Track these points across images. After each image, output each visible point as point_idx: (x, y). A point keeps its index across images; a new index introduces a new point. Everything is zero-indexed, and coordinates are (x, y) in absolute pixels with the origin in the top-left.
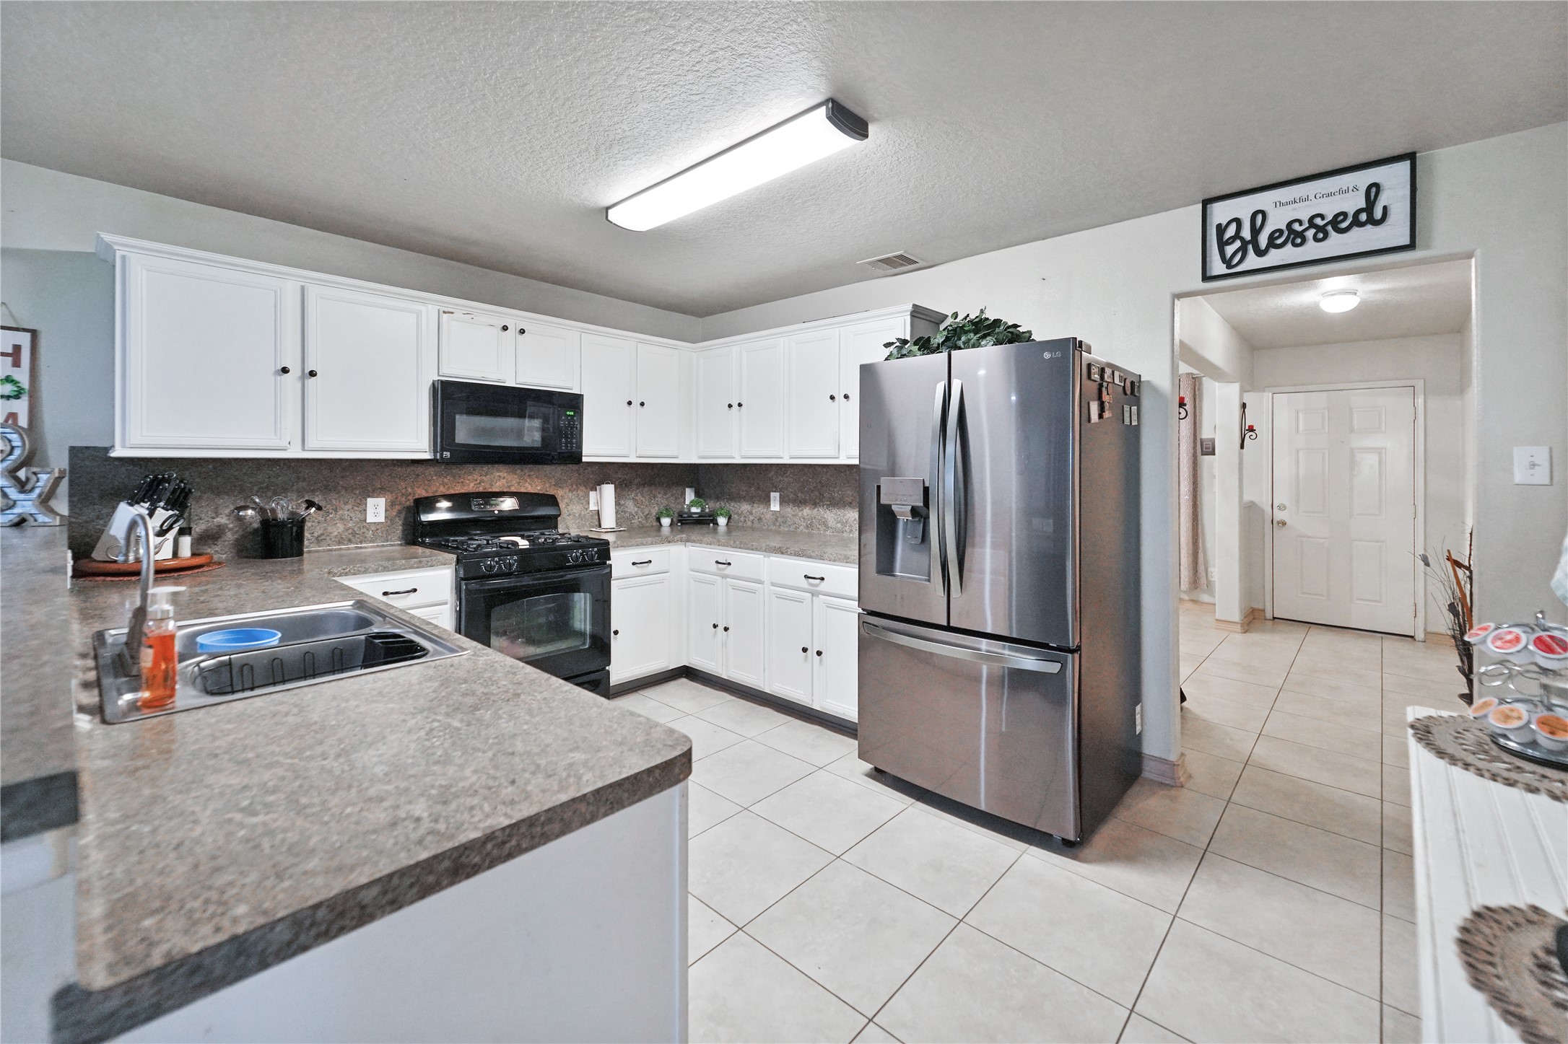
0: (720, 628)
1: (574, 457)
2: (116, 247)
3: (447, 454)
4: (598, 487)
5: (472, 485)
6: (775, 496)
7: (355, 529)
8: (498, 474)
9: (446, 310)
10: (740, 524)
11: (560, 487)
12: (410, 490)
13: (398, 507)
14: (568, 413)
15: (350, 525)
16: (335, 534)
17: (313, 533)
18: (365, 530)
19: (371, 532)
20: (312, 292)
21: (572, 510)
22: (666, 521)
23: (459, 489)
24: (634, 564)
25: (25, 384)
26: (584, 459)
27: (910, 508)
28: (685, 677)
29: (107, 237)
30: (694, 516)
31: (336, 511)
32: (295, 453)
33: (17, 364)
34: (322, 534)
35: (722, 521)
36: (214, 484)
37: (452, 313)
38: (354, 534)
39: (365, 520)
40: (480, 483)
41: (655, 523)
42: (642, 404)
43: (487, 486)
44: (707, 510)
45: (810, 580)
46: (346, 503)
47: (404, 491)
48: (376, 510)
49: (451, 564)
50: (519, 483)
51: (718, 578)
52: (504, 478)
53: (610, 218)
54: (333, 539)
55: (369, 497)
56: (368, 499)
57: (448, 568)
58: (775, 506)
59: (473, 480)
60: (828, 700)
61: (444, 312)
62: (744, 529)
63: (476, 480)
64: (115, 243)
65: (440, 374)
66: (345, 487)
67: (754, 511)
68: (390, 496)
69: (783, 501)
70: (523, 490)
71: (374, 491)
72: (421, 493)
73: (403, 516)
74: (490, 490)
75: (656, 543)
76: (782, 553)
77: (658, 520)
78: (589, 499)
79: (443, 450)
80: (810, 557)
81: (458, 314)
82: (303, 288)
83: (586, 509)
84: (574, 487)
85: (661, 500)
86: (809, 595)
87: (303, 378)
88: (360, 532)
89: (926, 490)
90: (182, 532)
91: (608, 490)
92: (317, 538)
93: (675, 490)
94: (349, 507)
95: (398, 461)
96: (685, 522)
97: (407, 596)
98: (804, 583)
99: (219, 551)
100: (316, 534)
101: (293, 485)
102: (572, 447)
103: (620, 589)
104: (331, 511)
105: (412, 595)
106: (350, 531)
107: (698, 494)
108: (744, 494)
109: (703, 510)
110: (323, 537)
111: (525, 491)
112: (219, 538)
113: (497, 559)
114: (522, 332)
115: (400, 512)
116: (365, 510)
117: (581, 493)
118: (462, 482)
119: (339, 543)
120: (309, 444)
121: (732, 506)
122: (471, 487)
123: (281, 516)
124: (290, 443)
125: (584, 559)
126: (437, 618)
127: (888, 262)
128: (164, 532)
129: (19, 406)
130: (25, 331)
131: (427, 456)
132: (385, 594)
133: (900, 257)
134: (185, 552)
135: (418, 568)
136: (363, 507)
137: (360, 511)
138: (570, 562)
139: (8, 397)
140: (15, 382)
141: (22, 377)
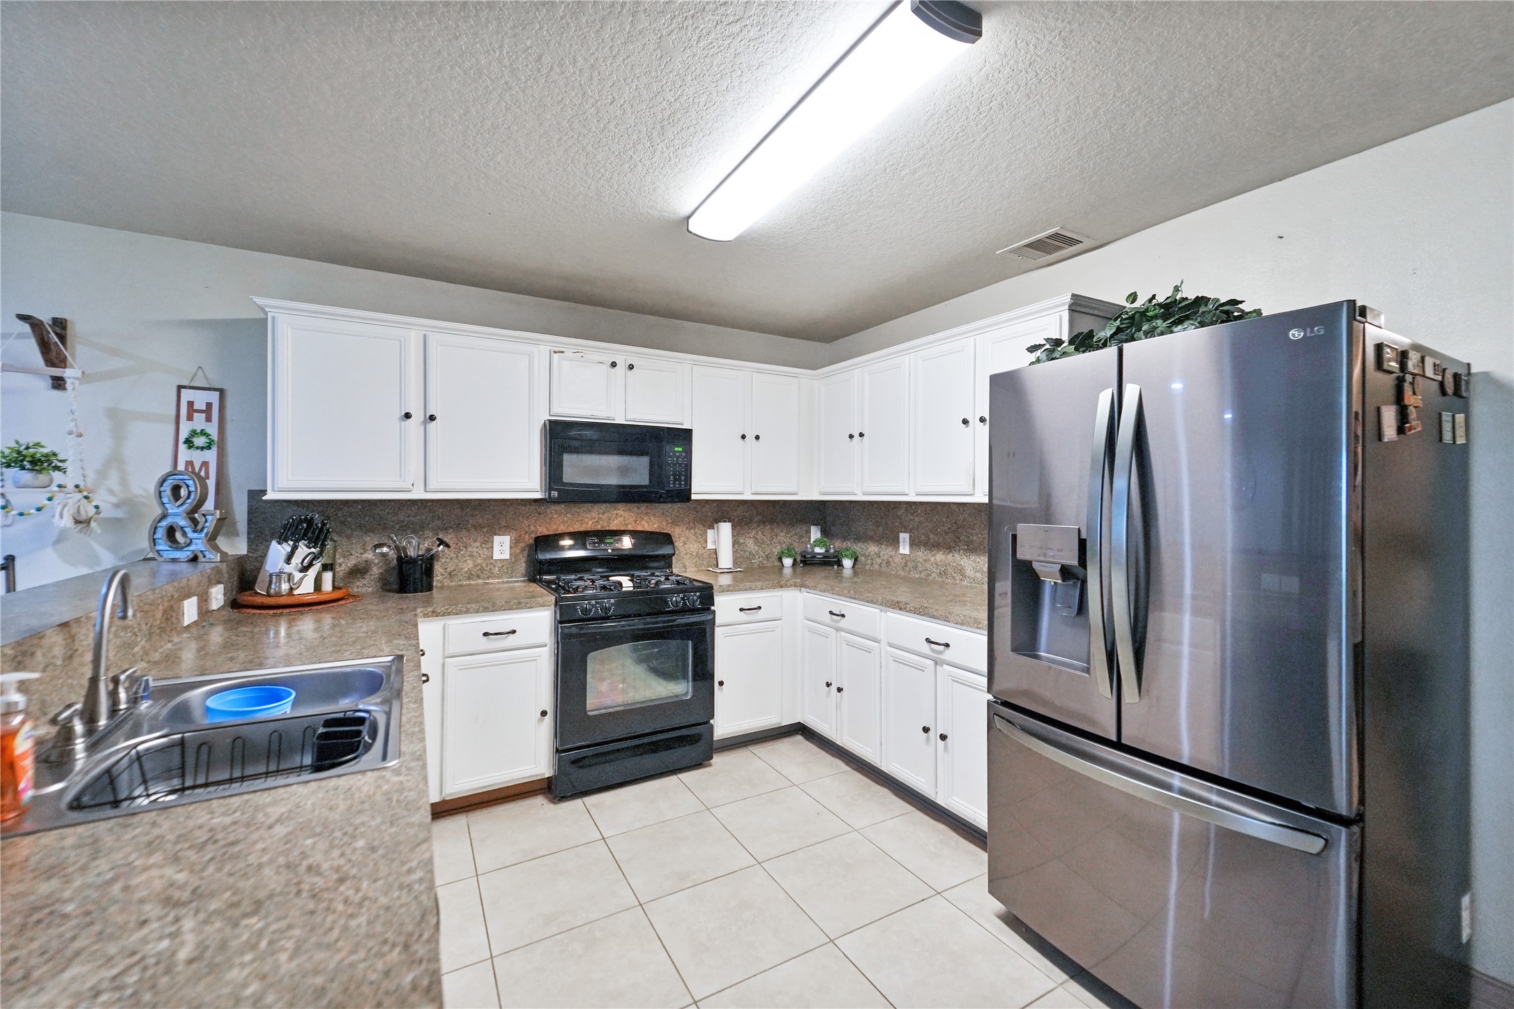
0: (834, 688)
1: (683, 495)
2: (270, 310)
3: (555, 494)
4: (715, 525)
5: (590, 523)
6: (904, 537)
7: (484, 565)
8: (615, 512)
9: (558, 350)
10: (867, 567)
11: (677, 525)
12: (532, 528)
13: (522, 545)
14: (676, 449)
15: (478, 561)
16: (466, 569)
17: (446, 569)
18: (492, 567)
19: (497, 568)
20: (434, 340)
21: (689, 548)
22: (788, 562)
23: (578, 527)
24: (741, 610)
25: (215, 437)
26: (694, 497)
27: (1059, 567)
28: (801, 734)
29: (259, 301)
30: (818, 556)
31: (466, 547)
32: (418, 494)
33: (209, 419)
34: (453, 570)
35: (848, 563)
36: (363, 522)
37: (563, 352)
38: (482, 570)
39: (492, 557)
40: (597, 522)
41: (777, 564)
42: (757, 438)
43: (605, 524)
44: (832, 551)
45: (932, 645)
46: (475, 541)
47: (527, 529)
48: (502, 547)
49: (550, 606)
50: (636, 521)
51: (832, 630)
52: (621, 516)
53: (690, 229)
54: (464, 575)
55: (495, 535)
56: (496, 537)
57: (548, 610)
58: (905, 549)
59: (593, 518)
60: (954, 798)
61: (555, 352)
62: (871, 573)
63: (595, 519)
64: (266, 306)
65: (551, 414)
66: (475, 526)
67: (882, 554)
68: (514, 535)
69: (913, 544)
70: (639, 528)
71: (500, 528)
72: (543, 530)
73: (526, 553)
74: (608, 528)
75: (767, 588)
76: (901, 609)
77: (780, 559)
78: (706, 538)
79: (551, 489)
80: (934, 617)
81: (568, 353)
82: (425, 337)
83: (704, 548)
84: (692, 524)
85: (784, 538)
86: (931, 663)
87: (425, 423)
88: (486, 569)
89: (1082, 544)
90: (325, 567)
91: (725, 528)
92: (450, 574)
93: (800, 529)
94: (478, 544)
95: (522, 500)
96: (807, 562)
97: (507, 637)
98: (926, 648)
99: (365, 586)
100: (449, 570)
101: (429, 524)
102: (680, 485)
103: (725, 636)
104: (462, 548)
105: (511, 636)
106: (478, 567)
107: (825, 532)
108: (871, 534)
109: (827, 551)
110: (456, 573)
111: (642, 529)
112: (367, 571)
113: (593, 602)
114: (631, 367)
115: (523, 550)
116: (492, 547)
117: (699, 532)
118: (582, 520)
119: (469, 578)
120: (431, 486)
121: (858, 547)
122: (589, 525)
123: (412, 553)
124: (413, 485)
125: (685, 604)
126: (535, 660)
127: (1038, 246)
128: (304, 569)
129: (211, 456)
130: (215, 389)
131: (538, 496)
132: (486, 634)
133: (1055, 236)
134: (327, 586)
135: (517, 609)
136: (490, 544)
137: (488, 548)
138: (670, 607)
139: (202, 448)
140: (207, 435)
141: (213, 430)
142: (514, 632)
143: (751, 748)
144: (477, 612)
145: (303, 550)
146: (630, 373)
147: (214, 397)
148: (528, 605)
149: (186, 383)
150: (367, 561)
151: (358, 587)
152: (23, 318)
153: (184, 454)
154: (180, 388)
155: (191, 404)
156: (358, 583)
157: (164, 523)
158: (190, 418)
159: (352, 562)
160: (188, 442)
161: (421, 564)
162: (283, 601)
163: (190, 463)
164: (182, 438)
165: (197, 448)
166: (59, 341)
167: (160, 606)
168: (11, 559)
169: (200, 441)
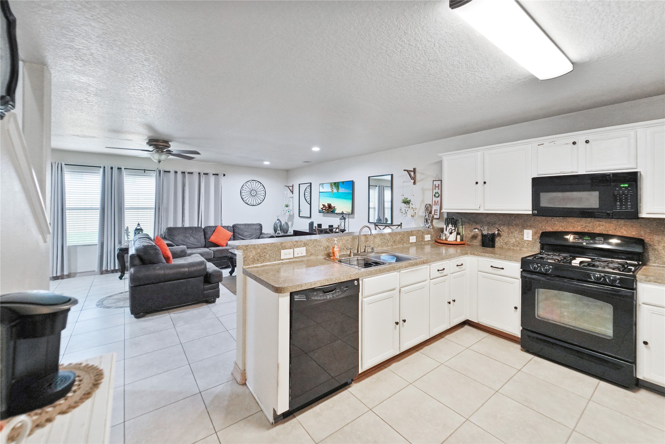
1: (632, 214)
2: (442, 157)
3: (535, 212)
5: (580, 228)
7: (520, 242)
8: (598, 223)
9: (540, 144)
12: (543, 228)
13: (537, 235)
15: (518, 239)
16: (512, 242)
18: (523, 243)
19: (526, 244)
20: (486, 152)
25: (440, 194)
26: (642, 216)
29: (440, 155)
31: (512, 233)
32: (482, 211)
33: (439, 189)
34: (507, 242)
37: (543, 144)
38: (519, 243)
39: (523, 239)
40: (585, 227)
43: (590, 229)
46: (516, 231)
47: (541, 228)
48: (528, 235)
52: (603, 225)
55: (525, 229)
56: (525, 230)
57: (519, 263)
61: (539, 145)
63: (583, 226)
64: (442, 156)
65: (535, 174)
66: (516, 225)
68: (534, 230)
71: (527, 226)
72: (549, 229)
73: (539, 239)
74: (592, 232)
79: (533, 210)
81: (547, 144)
82: (484, 152)
90: (458, 234)
92: (505, 243)
97: (500, 270)
99: (477, 242)
100: (505, 241)
104: (510, 233)
110: (508, 243)
112: (477, 237)
113: (539, 265)
115: (538, 237)
116: (523, 234)
118: (574, 226)
119: (513, 246)
120: (487, 208)
124: (480, 208)
125: (605, 280)
126: (513, 284)
128: (451, 233)
129: (439, 199)
130: (440, 180)
131: (531, 212)
132: (491, 266)
134: (459, 240)
135: (504, 260)
136: (523, 233)
137: (522, 235)
138: (591, 279)
139: (437, 197)
140: (438, 193)
141: (439, 192)
142: (503, 269)
144: (488, 257)
145: (450, 226)
146: (587, 145)
147: (440, 182)
148: (509, 259)
149: (434, 180)
150: (477, 234)
151: (474, 242)
152: (404, 170)
153: (434, 199)
154: (433, 181)
155: (435, 185)
156: (474, 241)
158: (435, 189)
159: (473, 234)
160: (435, 195)
161: (489, 237)
162: (442, 242)
163: (435, 201)
164: (434, 195)
165: (436, 197)
166: (412, 174)
167: (399, 236)
168: (401, 223)
169: (437, 195)
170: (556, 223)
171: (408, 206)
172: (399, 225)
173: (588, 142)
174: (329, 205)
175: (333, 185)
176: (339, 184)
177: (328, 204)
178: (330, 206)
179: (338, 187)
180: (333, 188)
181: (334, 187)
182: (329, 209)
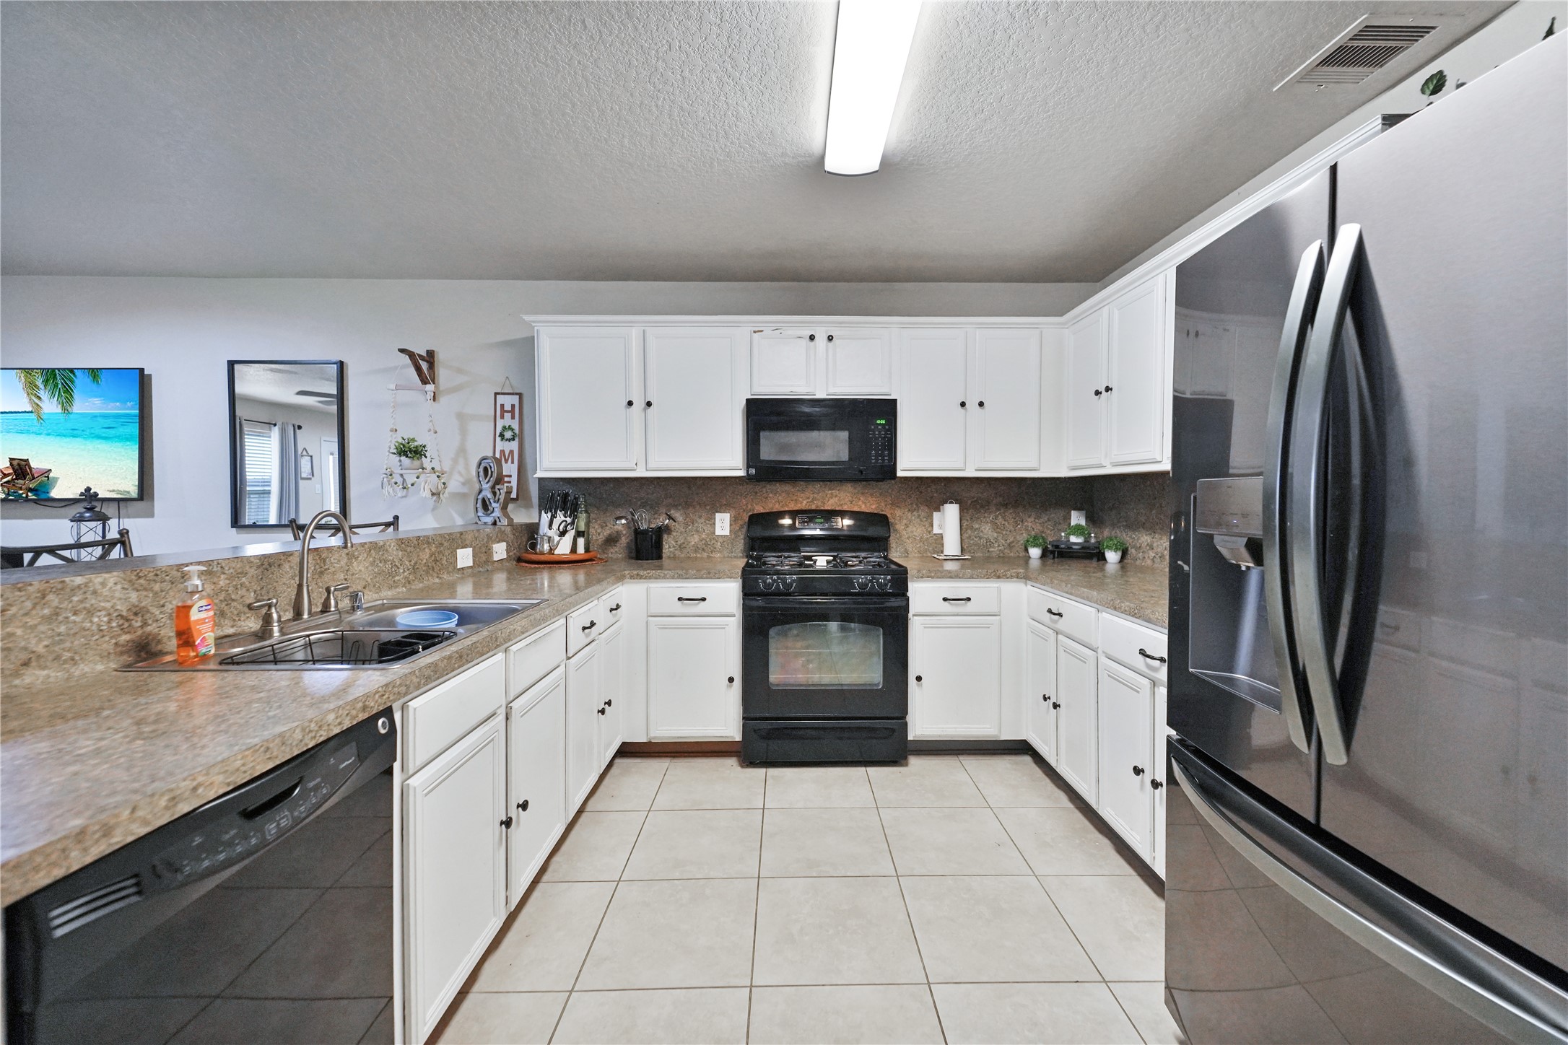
0: (1050, 703)
1: (889, 471)
2: (534, 325)
3: (753, 471)
4: (941, 507)
5: (805, 502)
7: (708, 540)
8: (830, 492)
9: (756, 329)
10: (1138, 562)
11: (897, 506)
12: (749, 507)
13: (740, 522)
14: (879, 422)
15: (703, 536)
16: (693, 543)
17: (676, 542)
18: (715, 542)
19: (719, 544)
20: (650, 332)
21: (912, 532)
22: (1035, 552)
24: (945, 599)
25: (517, 431)
26: (900, 474)
27: (1246, 539)
28: (1030, 755)
29: (527, 318)
30: (1074, 547)
31: (692, 524)
32: (641, 473)
33: (513, 417)
35: (1112, 557)
37: (762, 331)
38: (706, 544)
39: (715, 533)
40: (812, 501)
41: (1022, 554)
42: (981, 404)
43: (820, 504)
44: (1093, 541)
45: (1147, 659)
46: (700, 517)
47: (744, 507)
48: (723, 524)
49: (736, 578)
50: (851, 502)
51: (1051, 632)
52: (836, 496)
53: (825, 167)
54: (692, 548)
55: (717, 512)
56: (717, 514)
57: (735, 582)
59: (806, 497)
61: (755, 332)
62: (1142, 570)
63: (809, 498)
64: (534, 322)
65: (754, 393)
66: (699, 503)
67: (1155, 545)
68: (733, 512)
70: (856, 509)
71: (721, 506)
72: (759, 509)
73: (744, 530)
74: (822, 508)
75: (978, 577)
76: (1115, 609)
77: (1026, 550)
78: (932, 521)
79: (748, 466)
80: (1149, 621)
81: (767, 331)
82: (644, 331)
83: (930, 532)
84: (915, 506)
85: (1033, 524)
86: (1146, 682)
87: (645, 410)
88: (710, 543)
90: (579, 534)
91: (951, 512)
93: (1057, 514)
94: (703, 520)
96: (1057, 554)
97: (698, 604)
98: (1140, 662)
99: (617, 552)
100: (679, 543)
102: (883, 460)
103: (925, 627)
104: (689, 524)
105: (702, 603)
106: (703, 542)
107: (1091, 518)
108: (1143, 519)
109: (1087, 541)
110: (684, 546)
111: (859, 510)
112: (617, 541)
113: (775, 577)
114: (830, 338)
115: (742, 527)
116: (714, 524)
117: (923, 514)
118: (796, 500)
119: (696, 551)
120: (652, 464)
121: (1127, 537)
122: (804, 504)
123: (644, 526)
124: (636, 464)
125: (873, 586)
126: (724, 628)
127: (1341, 57)
128: (563, 534)
129: (514, 445)
130: (517, 394)
131: (742, 473)
132: (680, 599)
133: (1367, 31)
134: (581, 549)
135: (707, 578)
136: (713, 521)
137: (711, 525)
138: (855, 588)
139: (509, 440)
140: (512, 430)
141: (516, 426)
142: (704, 599)
143: (961, 758)
144: (673, 578)
145: (560, 517)
146: (831, 344)
147: (515, 399)
148: (717, 576)
149: (499, 391)
150: (617, 532)
151: (612, 553)
152: (402, 351)
153: (500, 445)
154: (496, 394)
155: (502, 406)
156: (612, 550)
157: (480, 497)
158: (502, 417)
159: (607, 532)
160: (502, 435)
161: (652, 535)
162: (542, 558)
163: (502, 452)
164: (498, 434)
165: (507, 440)
166: (424, 366)
167: (427, 550)
168: (396, 518)
169: (508, 434)
170: (771, 495)
171: (417, 463)
172: (387, 525)
173: (832, 339)
174: (15, 463)
175: (41, 386)
176: (72, 382)
177: (11, 460)
178: (21, 469)
179: (66, 391)
180: (39, 398)
181: (44, 394)
182: (21, 482)
